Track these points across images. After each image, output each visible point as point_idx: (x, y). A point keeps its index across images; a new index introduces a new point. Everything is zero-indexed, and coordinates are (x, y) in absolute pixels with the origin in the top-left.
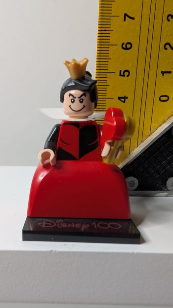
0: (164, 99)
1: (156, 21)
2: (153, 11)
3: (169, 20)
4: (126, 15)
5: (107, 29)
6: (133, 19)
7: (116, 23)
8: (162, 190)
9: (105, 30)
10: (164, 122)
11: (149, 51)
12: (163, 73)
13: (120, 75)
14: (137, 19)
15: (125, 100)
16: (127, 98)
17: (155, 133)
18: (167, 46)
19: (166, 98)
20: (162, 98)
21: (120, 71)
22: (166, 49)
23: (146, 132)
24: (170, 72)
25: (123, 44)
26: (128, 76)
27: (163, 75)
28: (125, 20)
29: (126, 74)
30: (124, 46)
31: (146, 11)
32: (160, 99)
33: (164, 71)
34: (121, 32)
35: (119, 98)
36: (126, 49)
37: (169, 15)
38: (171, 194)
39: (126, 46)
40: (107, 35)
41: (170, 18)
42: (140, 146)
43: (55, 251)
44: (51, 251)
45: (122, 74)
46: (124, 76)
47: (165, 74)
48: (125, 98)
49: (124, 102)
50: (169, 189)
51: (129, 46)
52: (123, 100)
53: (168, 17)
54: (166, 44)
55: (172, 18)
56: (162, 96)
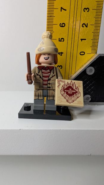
3: (84, 11)
4: (62, 8)
5: (52, 16)
6: (66, 10)
7: (57, 12)
9: (51, 16)
12: (82, 40)
13: (59, 41)
15: (62, 54)
16: (63, 53)
17: (78, 71)
18: (84, 25)
19: (83, 53)
20: (81, 53)
21: (59, 39)
22: (83, 27)
24: (85, 39)
25: (60, 24)
26: (63, 41)
27: (82, 41)
28: (61, 11)
29: (62, 40)
30: (61, 25)
31: (72, 6)
32: (80, 53)
33: (82, 38)
34: (59, 17)
35: (59, 53)
36: (62, 26)
37: (85, 8)
39: (62, 25)
40: (52, 19)
41: (85, 10)
45: (60, 40)
46: (61, 41)
48: (62, 53)
49: (61, 55)
51: (63, 25)
52: (61, 54)
53: (84, 10)
54: (83, 24)
55: (86, 10)
56: (81, 52)
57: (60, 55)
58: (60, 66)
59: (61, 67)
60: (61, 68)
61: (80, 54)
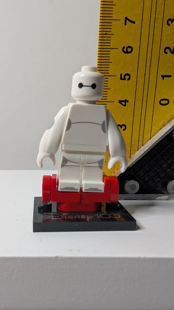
0: (165, 102)
1: (156, 26)
2: (153, 16)
3: (169, 25)
4: (126, 19)
5: (108, 33)
6: (134, 22)
7: (117, 27)
8: (163, 193)
9: (106, 34)
10: (164, 125)
11: (149, 55)
12: (163, 77)
13: (121, 79)
14: (138, 23)
15: (125, 104)
16: (128, 101)
17: (155, 136)
18: (168, 50)
20: (162, 102)
21: (121, 75)
22: (166, 53)
23: (147, 136)
24: (170, 76)
25: (124, 47)
26: (128, 79)
27: (163, 79)
28: (125, 24)
29: (127, 77)
30: (125, 50)
32: (160, 102)
33: (164, 74)
34: (122, 36)
35: (120, 102)
36: (127, 52)
37: (169, 20)
38: (172, 198)
39: (127, 50)
40: (108, 39)
41: (170, 22)
42: (141, 149)
43: (61, 257)
44: (56, 257)
45: (123, 77)
46: (125, 79)
47: (165, 78)
48: (126, 101)
49: (125, 105)
50: (169, 192)
51: (129, 50)
52: (124, 103)
53: (168, 22)
54: (166, 48)
55: (172, 22)
56: (162, 100)
57: (122, 104)
58: (121, 126)
59: (124, 127)
60: (124, 130)
61: (160, 104)
